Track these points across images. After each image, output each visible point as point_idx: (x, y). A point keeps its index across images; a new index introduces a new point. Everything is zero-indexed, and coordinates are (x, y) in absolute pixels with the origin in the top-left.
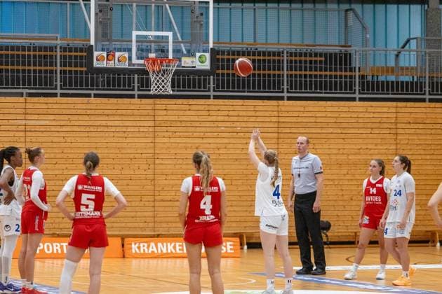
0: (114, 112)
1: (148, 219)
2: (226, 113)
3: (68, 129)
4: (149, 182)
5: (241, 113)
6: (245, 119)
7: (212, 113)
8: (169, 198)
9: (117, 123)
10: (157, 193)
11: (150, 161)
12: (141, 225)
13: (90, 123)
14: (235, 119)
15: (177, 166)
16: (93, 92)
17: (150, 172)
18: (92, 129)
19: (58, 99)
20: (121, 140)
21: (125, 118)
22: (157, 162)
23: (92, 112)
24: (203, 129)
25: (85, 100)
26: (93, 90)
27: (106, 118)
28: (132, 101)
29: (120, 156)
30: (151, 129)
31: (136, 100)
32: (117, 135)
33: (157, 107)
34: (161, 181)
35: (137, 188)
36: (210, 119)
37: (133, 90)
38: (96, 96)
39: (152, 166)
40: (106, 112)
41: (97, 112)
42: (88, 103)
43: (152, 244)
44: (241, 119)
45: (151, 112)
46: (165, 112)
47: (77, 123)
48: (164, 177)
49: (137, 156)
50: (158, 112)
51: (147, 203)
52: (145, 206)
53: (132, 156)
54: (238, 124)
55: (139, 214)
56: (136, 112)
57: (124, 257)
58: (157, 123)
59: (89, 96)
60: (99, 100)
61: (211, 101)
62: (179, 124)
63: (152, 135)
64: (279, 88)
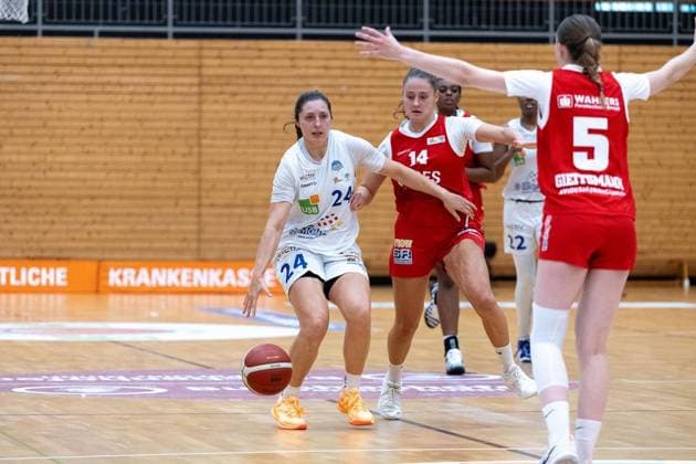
0: (132, 61)
2: (323, 63)
3: (55, 88)
5: (348, 63)
6: (356, 73)
7: (299, 63)
9: (136, 80)
10: (204, 194)
11: (193, 142)
12: (177, 245)
13: (92, 79)
14: (338, 72)
15: (239, 150)
16: (97, 29)
17: (193, 159)
18: (94, 88)
19: (39, 40)
20: (142, 106)
21: (151, 71)
22: (204, 142)
23: (95, 61)
24: (283, 90)
25: (83, 41)
26: (97, 24)
27: (118, 70)
28: (163, 42)
29: (141, 133)
30: (195, 89)
31: (170, 43)
32: (136, 98)
33: (205, 53)
34: (210, 173)
35: (169, 184)
36: (295, 72)
37: (165, 24)
38: (103, 34)
39: (195, 150)
40: (120, 61)
41: (105, 61)
42: (88, 47)
43: (144, 272)
44: (348, 73)
45: (195, 62)
46: (217, 62)
47: (70, 79)
48: (216, 167)
49: (169, 133)
50: (206, 62)
51: (187, 210)
52: (183, 214)
53: (162, 133)
54: (342, 81)
55: (173, 227)
56: (169, 62)
57: (97, 292)
58: (205, 80)
59: (90, 34)
60: (107, 42)
61: (298, 43)
62: (241, 81)
63: (195, 99)
64: (415, 22)
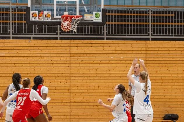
0: (45, 48)
1: (67, 114)
2: (114, 48)
3: (17, 59)
4: (67, 91)
5: (123, 49)
6: (126, 52)
7: (105, 48)
8: (79, 101)
9: (47, 55)
10: (72, 98)
11: (68, 78)
12: (62, 117)
13: (31, 55)
14: (120, 52)
15: (84, 81)
16: (32, 36)
17: (68, 85)
18: (31, 59)
19: (11, 40)
20: (49, 65)
21: (52, 52)
22: (72, 78)
23: (32, 48)
24: (100, 59)
25: (27, 41)
26: (32, 34)
27: (41, 52)
28: (56, 41)
29: (49, 75)
30: (68, 59)
31: (59, 41)
32: (47, 62)
33: (72, 45)
34: (74, 90)
35: (59, 94)
36: (104, 52)
37: (57, 34)
38: (34, 38)
39: (69, 81)
40: (41, 48)
41: (35, 48)
42: (29, 43)
44: (123, 52)
45: (68, 48)
46: (76, 48)
47: (23, 55)
48: (76, 88)
49: (59, 75)
50: (72, 48)
51: (66, 104)
52: (64, 105)
53: (56, 75)
54: (121, 55)
55: (61, 110)
56: (59, 48)
58: (72, 55)
59: (30, 38)
60: (36, 41)
61: (105, 41)
62: (85, 55)
63: (68, 62)
64: (146, 33)
